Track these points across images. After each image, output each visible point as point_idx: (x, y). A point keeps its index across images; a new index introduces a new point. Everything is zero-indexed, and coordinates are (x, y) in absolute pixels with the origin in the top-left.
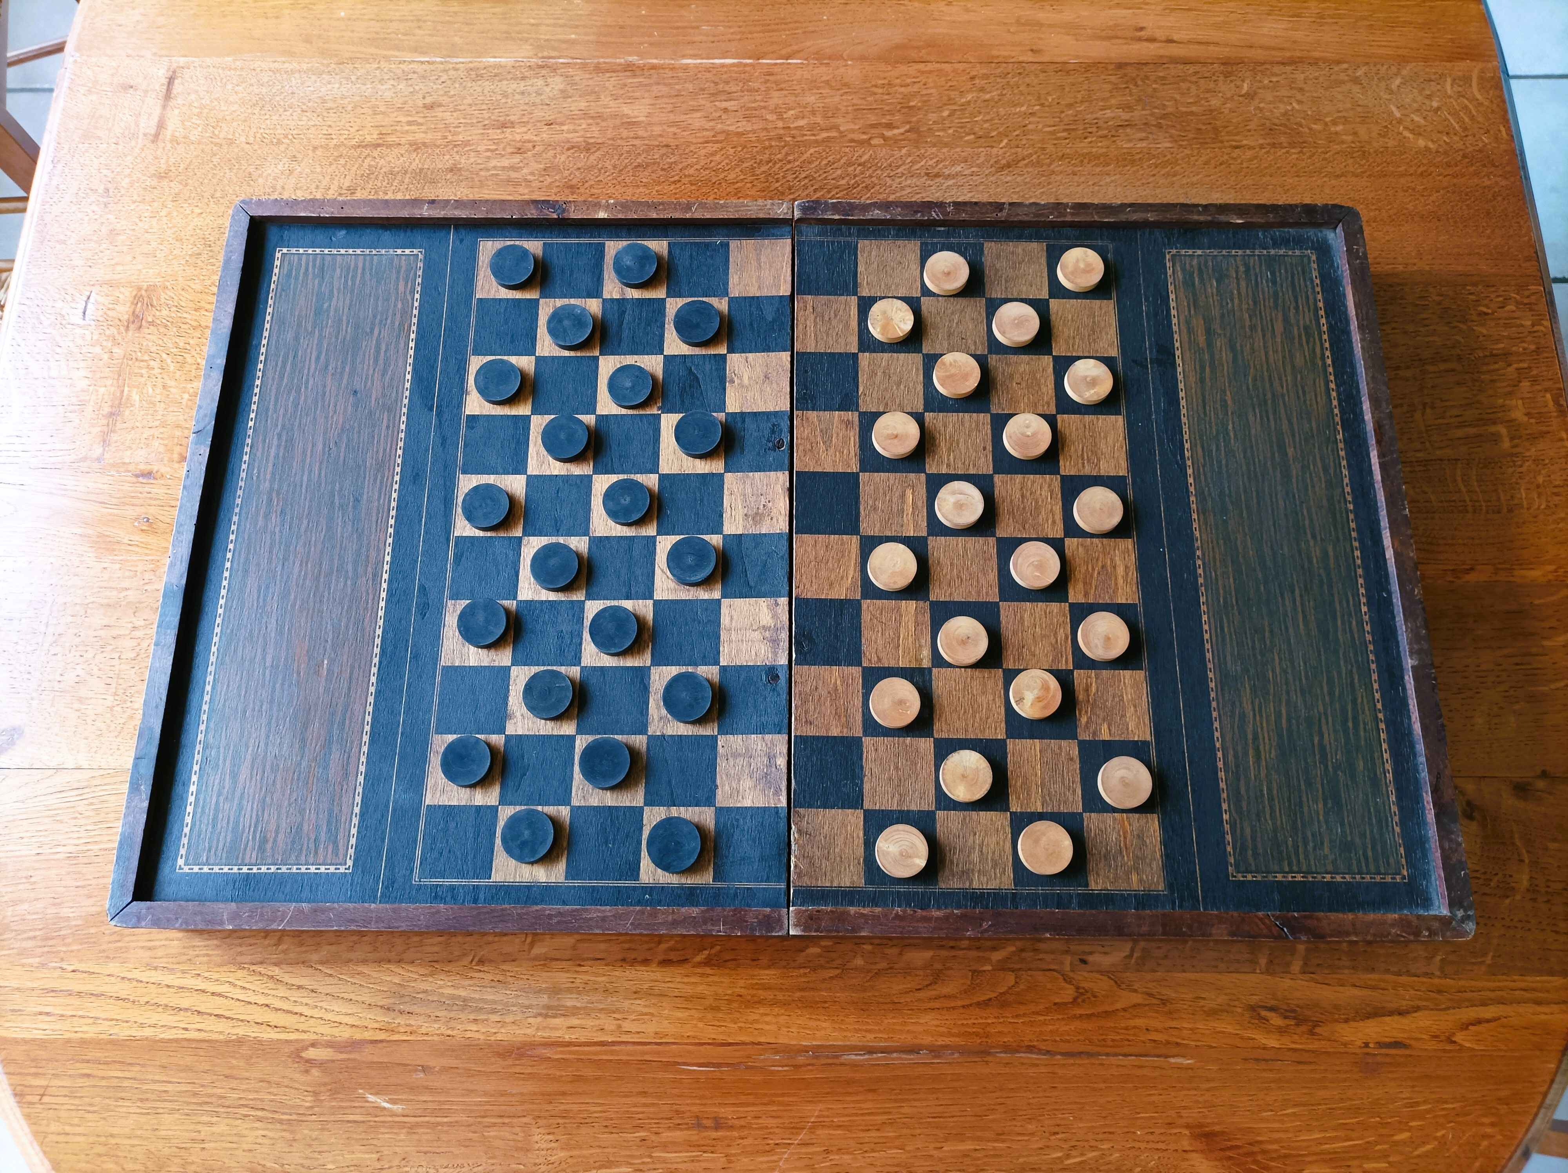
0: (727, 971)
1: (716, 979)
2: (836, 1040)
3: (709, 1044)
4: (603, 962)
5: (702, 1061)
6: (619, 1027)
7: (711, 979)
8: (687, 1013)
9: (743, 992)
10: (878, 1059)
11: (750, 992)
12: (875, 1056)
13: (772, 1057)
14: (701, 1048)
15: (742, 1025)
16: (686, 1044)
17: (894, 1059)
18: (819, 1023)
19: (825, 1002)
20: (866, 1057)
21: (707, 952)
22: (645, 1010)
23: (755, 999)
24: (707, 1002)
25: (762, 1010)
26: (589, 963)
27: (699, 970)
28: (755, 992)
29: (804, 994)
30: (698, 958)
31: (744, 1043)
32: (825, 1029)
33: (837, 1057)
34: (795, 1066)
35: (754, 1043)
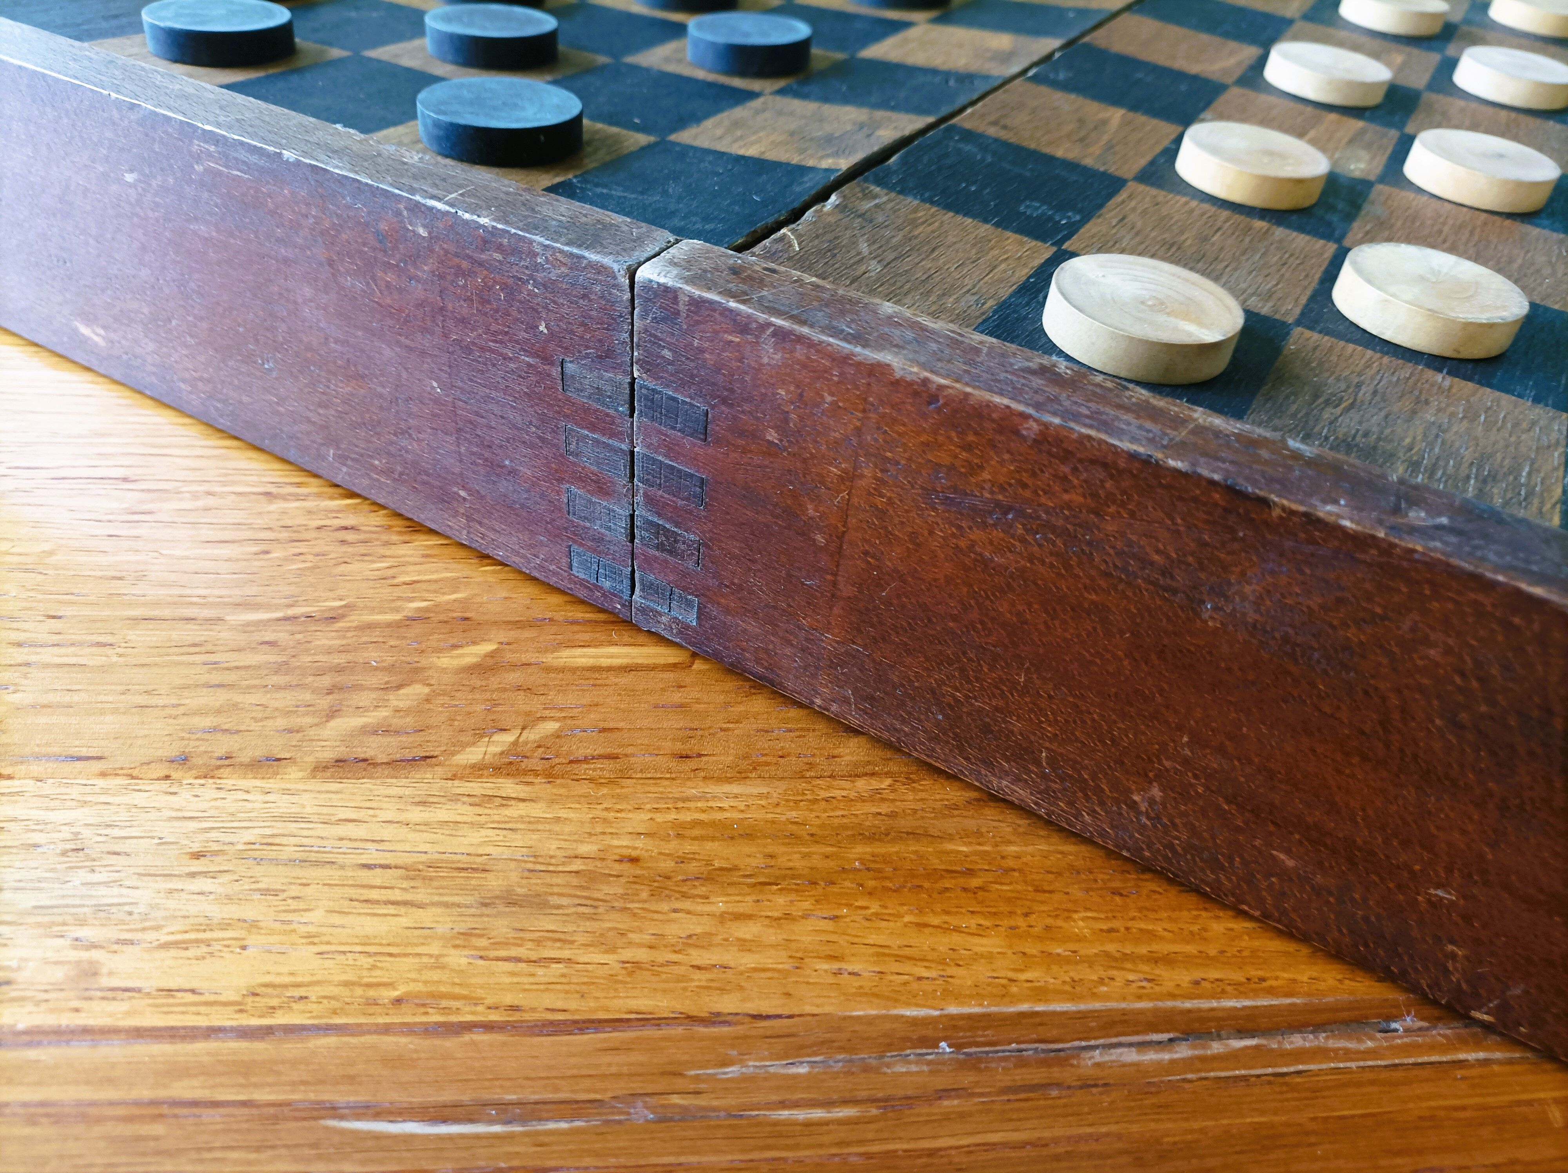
0: (583, 788)
1: (537, 810)
2: (1040, 993)
3: (488, 1027)
4: (96, 766)
5: (448, 1096)
6: (91, 971)
7: (516, 811)
8: (408, 918)
9: (641, 847)
10: (1233, 1057)
11: (672, 846)
12: (1216, 1047)
13: (777, 1067)
14: (450, 1043)
15: (642, 955)
16: (386, 1029)
17: (1299, 1055)
18: (956, 939)
19: (970, 873)
20: (1183, 1051)
21: (508, 738)
22: (217, 912)
23: (693, 868)
24: (494, 883)
25: (720, 905)
26: (36, 768)
27: (476, 787)
28: (689, 847)
29: (880, 849)
30: (473, 755)
31: (645, 1021)
32: (989, 957)
33: (1061, 1059)
34: (885, 1102)
35: (692, 1019)
